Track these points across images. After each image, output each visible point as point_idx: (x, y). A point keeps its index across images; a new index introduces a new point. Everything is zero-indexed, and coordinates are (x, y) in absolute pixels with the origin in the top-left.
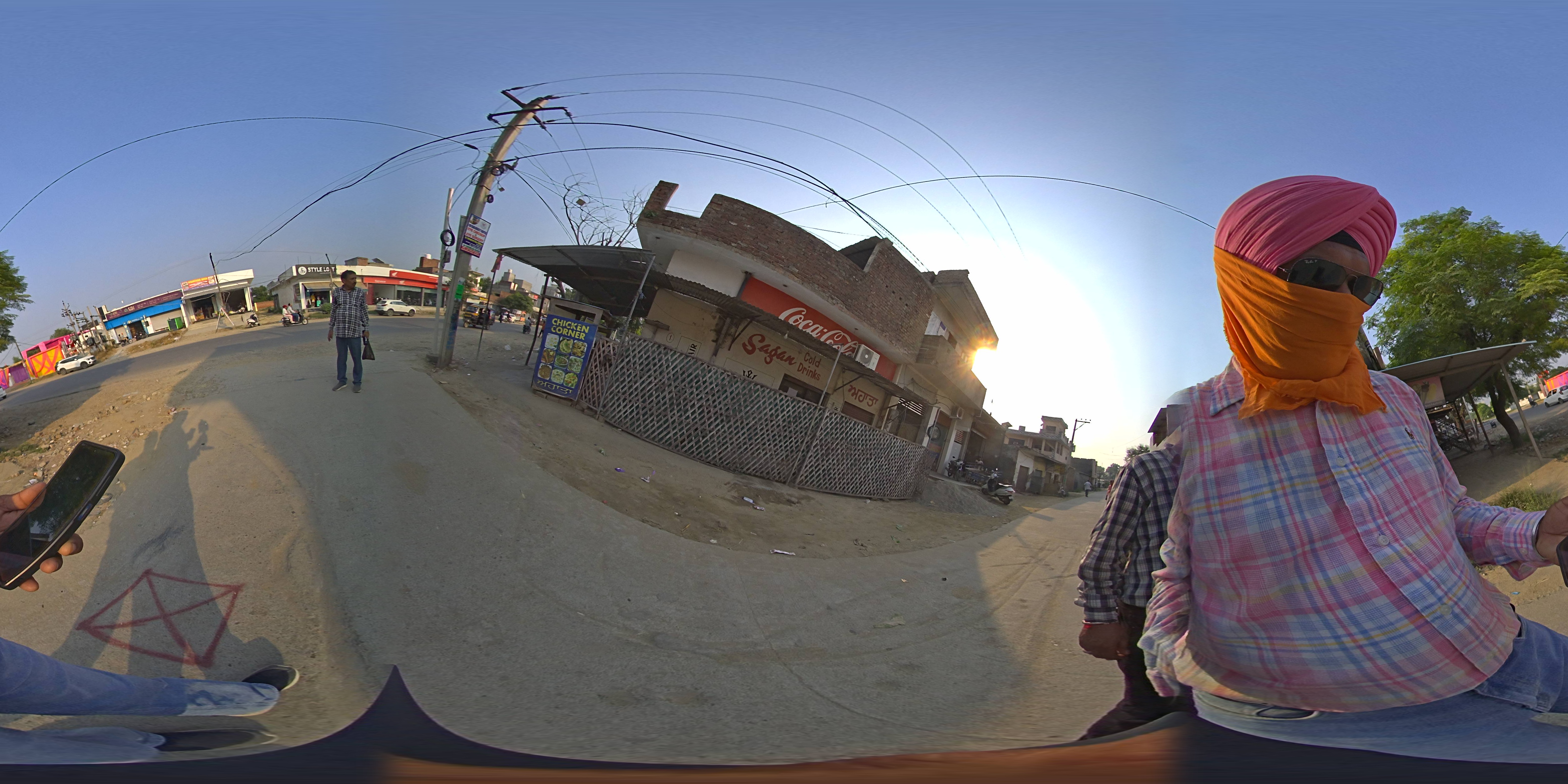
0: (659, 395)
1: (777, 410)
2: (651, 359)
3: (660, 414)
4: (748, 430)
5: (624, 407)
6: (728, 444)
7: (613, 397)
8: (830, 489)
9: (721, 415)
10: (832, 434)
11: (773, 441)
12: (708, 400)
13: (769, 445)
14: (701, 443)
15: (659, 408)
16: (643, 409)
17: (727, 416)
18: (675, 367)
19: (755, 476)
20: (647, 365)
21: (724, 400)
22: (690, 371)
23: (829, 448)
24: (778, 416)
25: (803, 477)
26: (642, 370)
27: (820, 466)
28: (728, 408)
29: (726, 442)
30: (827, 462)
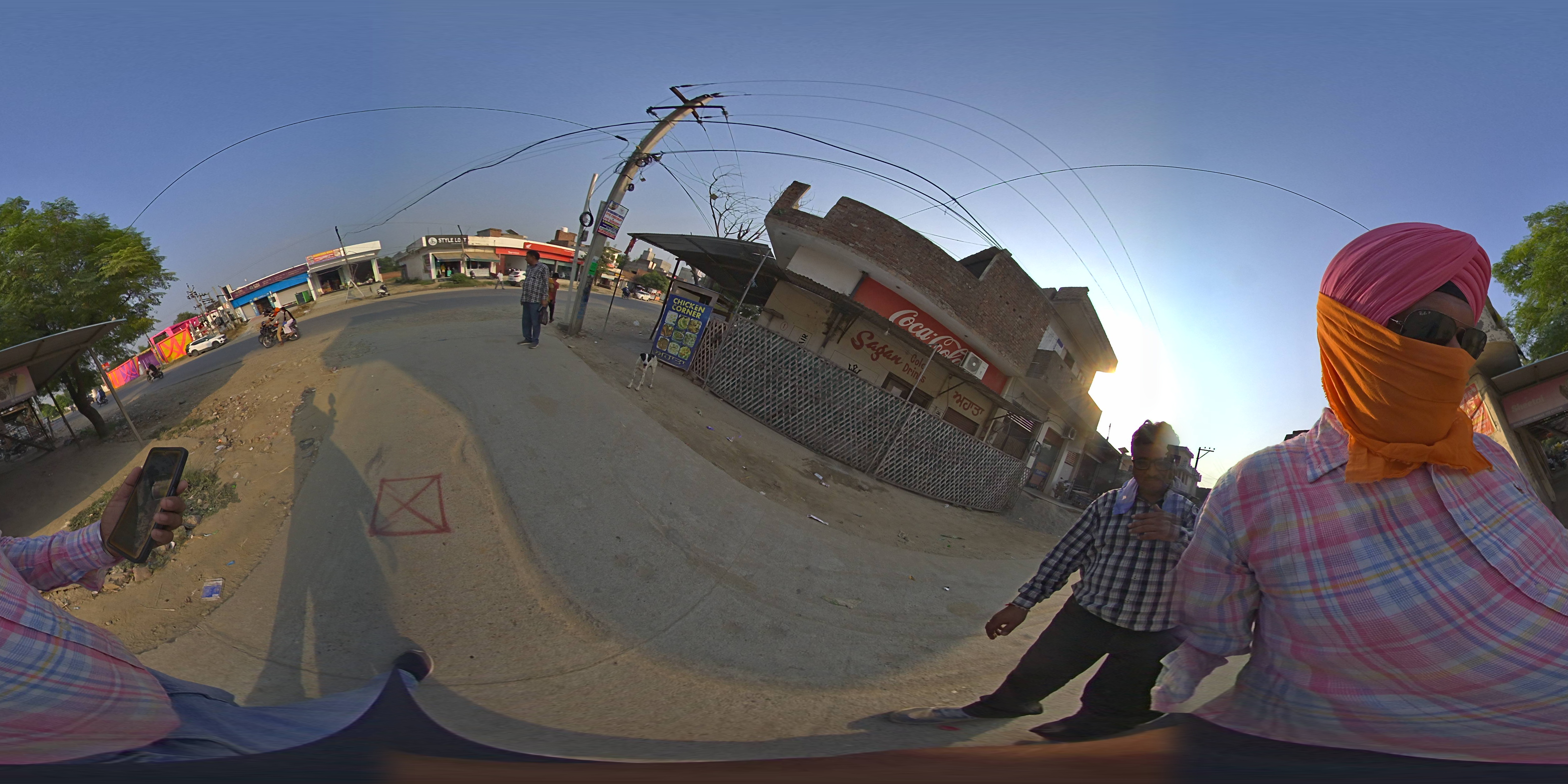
0: (758, 372)
1: (865, 399)
2: (754, 340)
3: (757, 389)
4: (835, 414)
5: (728, 380)
6: (814, 425)
7: (719, 371)
8: (909, 487)
9: (811, 396)
10: (918, 431)
11: (858, 429)
12: (801, 381)
13: (853, 432)
14: (790, 420)
15: (757, 384)
16: (743, 383)
17: (816, 398)
18: (775, 349)
19: (836, 459)
20: (751, 345)
21: (816, 382)
22: (788, 354)
23: (913, 444)
24: (864, 405)
25: (882, 469)
26: (746, 349)
27: (901, 461)
28: (818, 391)
29: (813, 422)
30: (909, 458)
